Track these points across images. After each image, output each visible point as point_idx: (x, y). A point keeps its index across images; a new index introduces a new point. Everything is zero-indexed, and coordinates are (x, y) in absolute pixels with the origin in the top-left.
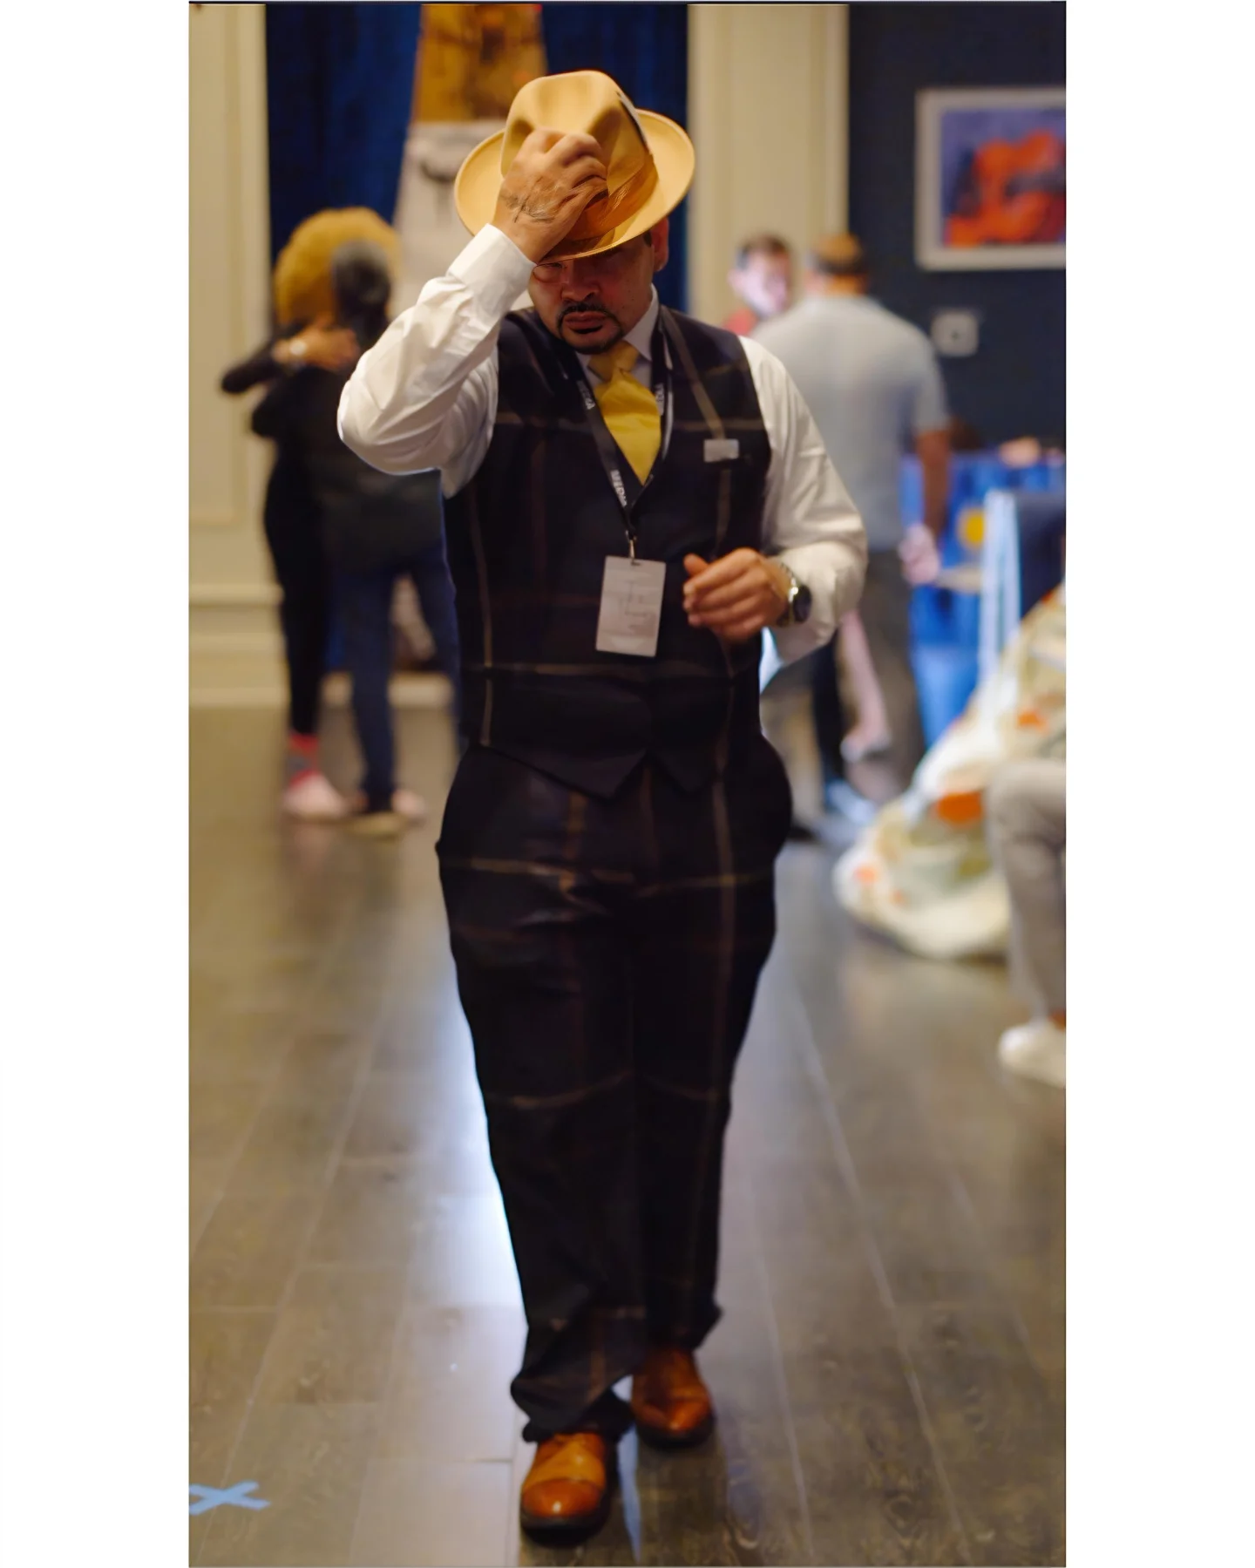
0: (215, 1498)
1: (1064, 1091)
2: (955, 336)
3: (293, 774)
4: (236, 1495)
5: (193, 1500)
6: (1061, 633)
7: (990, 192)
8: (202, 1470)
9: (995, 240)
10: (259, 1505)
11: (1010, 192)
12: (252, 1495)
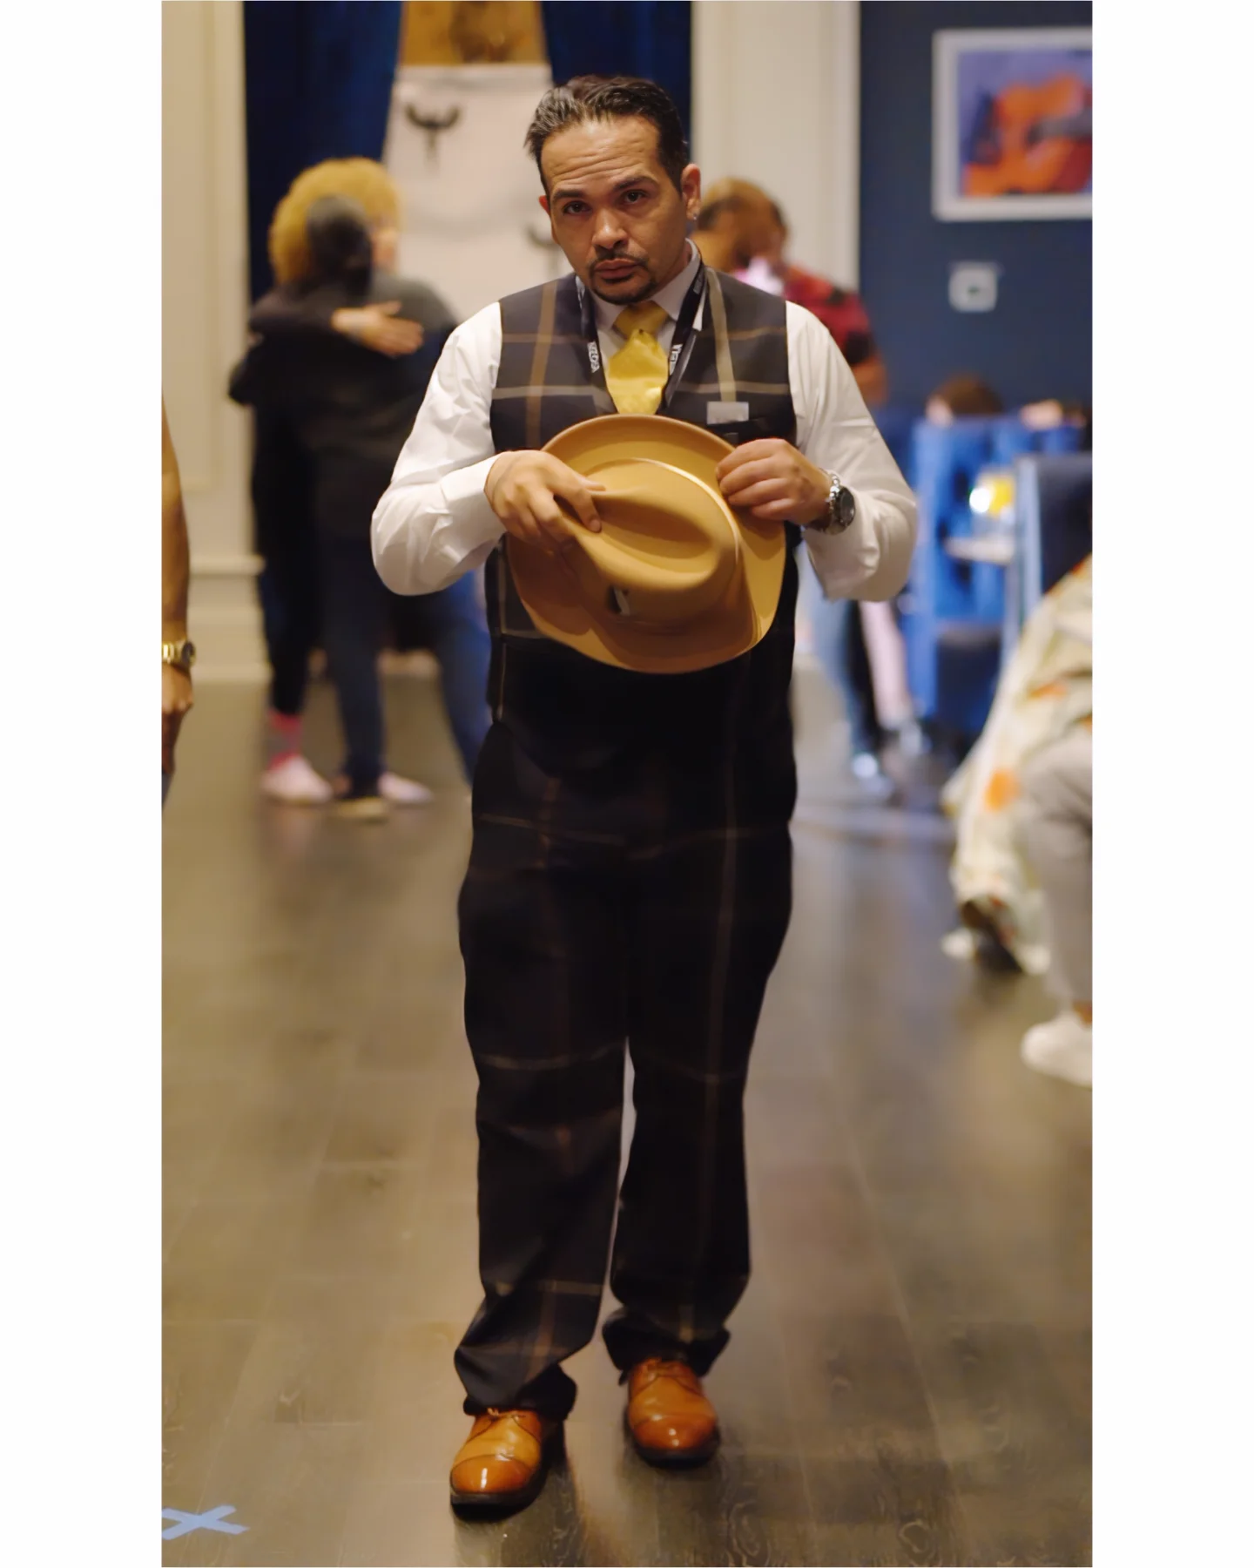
0: (190, 1522)
1: (1090, 1090)
2: (973, 291)
3: (273, 755)
4: (214, 1519)
5: (167, 1524)
6: (1087, 603)
7: (1011, 137)
8: (176, 1493)
9: (1015, 191)
10: (236, 1529)
11: (1032, 138)
12: (228, 1519)
